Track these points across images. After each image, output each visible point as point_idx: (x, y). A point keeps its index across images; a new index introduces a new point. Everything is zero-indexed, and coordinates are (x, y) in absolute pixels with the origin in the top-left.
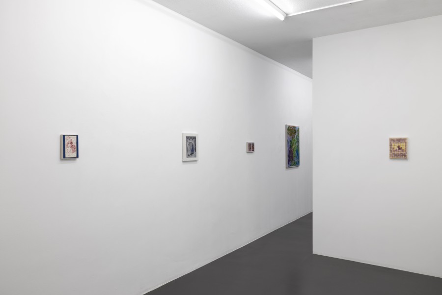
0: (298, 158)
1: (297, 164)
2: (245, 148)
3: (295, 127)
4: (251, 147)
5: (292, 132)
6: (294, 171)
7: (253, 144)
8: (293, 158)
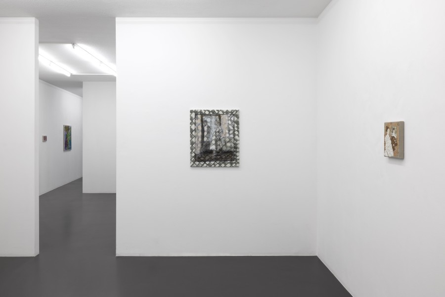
0: (71, 145)
1: (70, 149)
2: (42, 139)
3: (69, 126)
4: (45, 138)
5: (67, 129)
6: (68, 153)
7: (46, 137)
8: (67, 145)
